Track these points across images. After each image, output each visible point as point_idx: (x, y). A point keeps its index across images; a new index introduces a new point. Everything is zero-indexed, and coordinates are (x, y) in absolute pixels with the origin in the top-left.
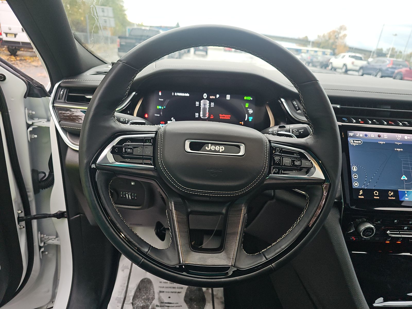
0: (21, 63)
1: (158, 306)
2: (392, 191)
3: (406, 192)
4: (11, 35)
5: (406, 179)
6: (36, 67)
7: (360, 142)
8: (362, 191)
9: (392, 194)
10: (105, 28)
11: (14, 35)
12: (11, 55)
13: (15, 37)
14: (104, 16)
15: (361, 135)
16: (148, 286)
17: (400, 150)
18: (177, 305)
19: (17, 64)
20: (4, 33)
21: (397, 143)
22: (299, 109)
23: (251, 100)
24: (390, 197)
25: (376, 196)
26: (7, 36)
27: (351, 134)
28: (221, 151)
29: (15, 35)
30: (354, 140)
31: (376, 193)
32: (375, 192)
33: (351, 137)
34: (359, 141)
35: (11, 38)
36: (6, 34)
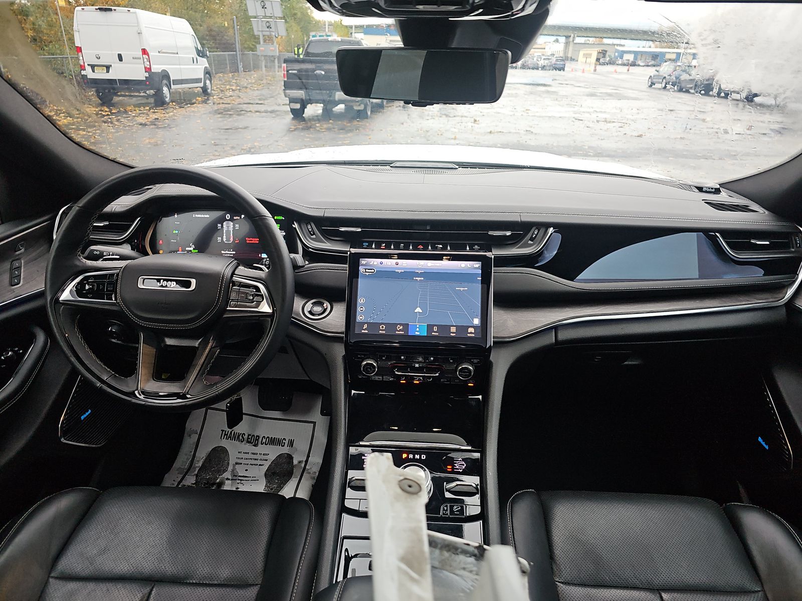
0: (118, 120)
1: (229, 479)
2: (401, 324)
3: (418, 326)
4: (100, 68)
5: (421, 311)
6: (144, 125)
7: (373, 271)
8: (366, 325)
9: (401, 328)
10: (269, 39)
11: (105, 68)
12: (103, 104)
13: (108, 72)
14: (265, 17)
15: (375, 263)
16: (222, 456)
17: (420, 278)
18: (253, 479)
19: (112, 123)
20: (88, 65)
21: (418, 271)
22: (314, 234)
23: (282, 219)
24: (398, 331)
25: (382, 330)
26: (93, 71)
27: (363, 261)
28: (172, 286)
29: (108, 68)
30: (366, 269)
31: (383, 327)
32: (381, 327)
33: (363, 265)
34: (372, 269)
35: (100, 75)
36: (93, 67)
